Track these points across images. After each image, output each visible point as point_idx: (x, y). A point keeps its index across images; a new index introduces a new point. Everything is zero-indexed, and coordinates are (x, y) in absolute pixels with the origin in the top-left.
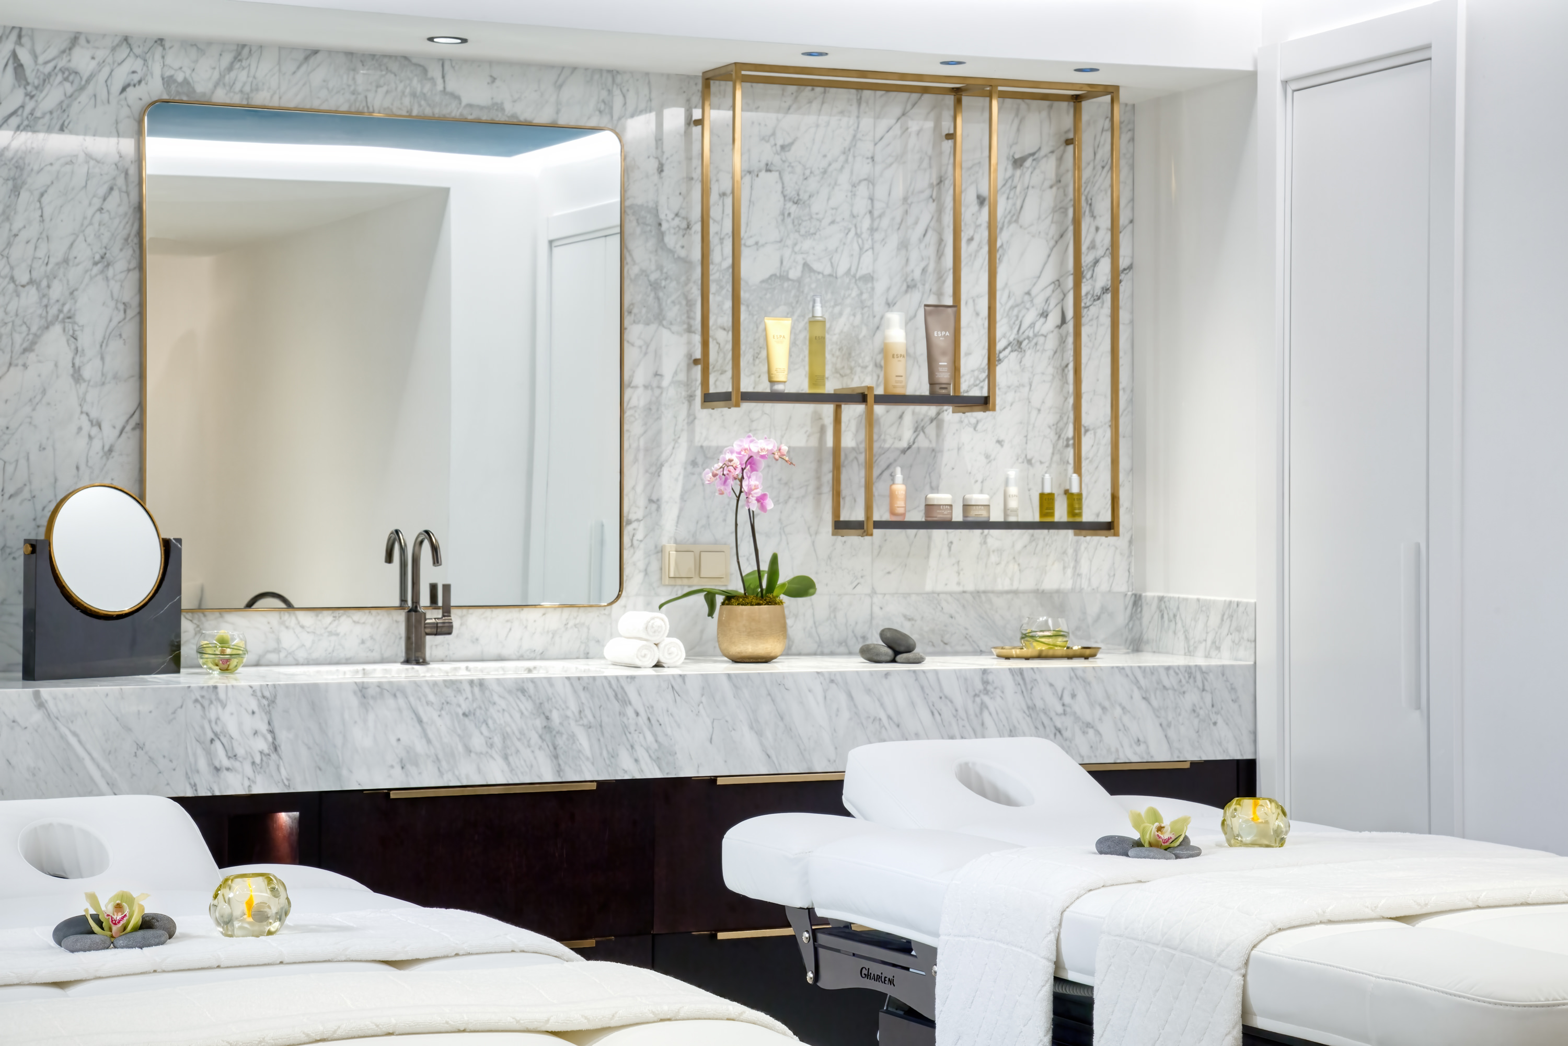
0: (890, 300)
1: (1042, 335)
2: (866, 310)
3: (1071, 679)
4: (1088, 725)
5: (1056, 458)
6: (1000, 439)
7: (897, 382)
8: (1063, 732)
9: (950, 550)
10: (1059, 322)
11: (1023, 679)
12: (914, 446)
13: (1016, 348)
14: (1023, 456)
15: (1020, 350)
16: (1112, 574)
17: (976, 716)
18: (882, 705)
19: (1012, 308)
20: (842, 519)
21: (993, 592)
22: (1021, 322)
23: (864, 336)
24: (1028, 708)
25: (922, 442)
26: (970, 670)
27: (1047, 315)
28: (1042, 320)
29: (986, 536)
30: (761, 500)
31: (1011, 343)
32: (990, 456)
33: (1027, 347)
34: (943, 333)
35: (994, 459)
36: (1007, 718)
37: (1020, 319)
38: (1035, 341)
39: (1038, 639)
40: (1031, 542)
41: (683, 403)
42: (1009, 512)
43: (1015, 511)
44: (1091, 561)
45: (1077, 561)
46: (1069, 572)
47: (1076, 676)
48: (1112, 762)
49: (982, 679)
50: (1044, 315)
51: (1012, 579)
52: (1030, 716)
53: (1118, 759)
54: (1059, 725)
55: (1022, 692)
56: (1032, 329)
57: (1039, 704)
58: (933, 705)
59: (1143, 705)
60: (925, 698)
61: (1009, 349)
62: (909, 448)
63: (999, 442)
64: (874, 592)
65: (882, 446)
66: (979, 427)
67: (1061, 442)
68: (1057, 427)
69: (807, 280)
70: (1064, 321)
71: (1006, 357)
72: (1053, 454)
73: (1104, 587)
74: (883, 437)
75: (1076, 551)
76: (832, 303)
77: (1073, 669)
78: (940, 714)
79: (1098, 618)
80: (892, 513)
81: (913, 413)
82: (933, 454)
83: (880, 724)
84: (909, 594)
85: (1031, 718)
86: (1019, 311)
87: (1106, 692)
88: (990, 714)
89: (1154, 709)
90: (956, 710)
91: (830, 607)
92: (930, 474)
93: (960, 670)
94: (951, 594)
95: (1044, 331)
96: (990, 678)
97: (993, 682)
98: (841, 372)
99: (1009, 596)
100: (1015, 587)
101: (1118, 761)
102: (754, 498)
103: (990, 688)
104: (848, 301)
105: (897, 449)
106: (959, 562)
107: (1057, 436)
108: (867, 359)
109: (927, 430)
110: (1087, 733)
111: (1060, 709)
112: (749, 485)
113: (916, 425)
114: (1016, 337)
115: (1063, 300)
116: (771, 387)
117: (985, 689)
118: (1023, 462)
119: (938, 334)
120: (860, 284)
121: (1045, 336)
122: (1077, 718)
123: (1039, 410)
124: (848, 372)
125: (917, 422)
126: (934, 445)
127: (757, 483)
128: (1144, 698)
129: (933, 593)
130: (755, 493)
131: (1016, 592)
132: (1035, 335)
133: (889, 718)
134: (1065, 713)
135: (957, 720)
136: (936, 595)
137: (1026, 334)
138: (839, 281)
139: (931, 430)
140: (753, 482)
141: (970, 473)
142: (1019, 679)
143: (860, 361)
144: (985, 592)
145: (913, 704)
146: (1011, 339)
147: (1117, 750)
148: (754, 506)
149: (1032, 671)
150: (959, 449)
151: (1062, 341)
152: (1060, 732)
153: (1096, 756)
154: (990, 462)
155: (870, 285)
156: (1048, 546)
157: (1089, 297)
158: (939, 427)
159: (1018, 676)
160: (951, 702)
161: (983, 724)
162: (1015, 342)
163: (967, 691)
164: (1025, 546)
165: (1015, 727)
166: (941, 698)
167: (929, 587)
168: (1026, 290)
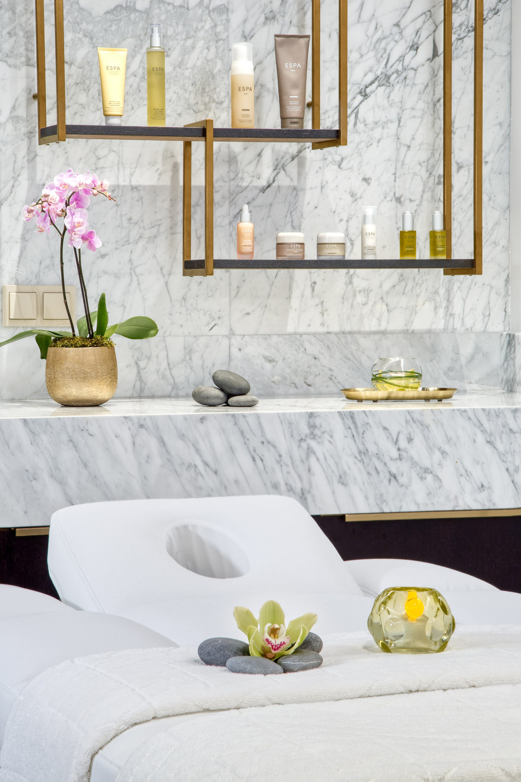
0: (247, 33)
1: (413, 69)
2: (221, 43)
3: (407, 422)
4: (427, 470)
5: (427, 195)
6: (367, 177)
7: (243, 116)
8: (399, 478)
9: (313, 290)
10: (430, 55)
11: (354, 423)
12: (273, 185)
13: (384, 82)
14: (392, 194)
15: (388, 84)
16: (487, 313)
17: (303, 462)
18: (197, 451)
19: (379, 40)
20: (193, 258)
21: (359, 333)
22: (389, 55)
23: (219, 71)
24: (360, 452)
25: (283, 180)
26: (295, 414)
27: (418, 48)
28: (412, 53)
29: (352, 276)
30: (87, 238)
31: (378, 77)
32: (356, 195)
33: (396, 81)
34: (295, 65)
35: (360, 198)
36: (336, 463)
37: (388, 52)
38: (404, 75)
39: (388, 381)
40: (400, 281)
41: (23, 140)
42: (366, 251)
43: (373, 249)
44: (464, 301)
45: (449, 301)
46: (441, 312)
47: (413, 419)
48: (451, 509)
49: (309, 423)
50: (415, 47)
51: (379, 320)
52: (362, 461)
53: (457, 506)
54: (394, 470)
55: (353, 436)
56: (401, 62)
57: (372, 449)
58: (255, 451)
59: (488, 449)
60: (245, 443)
61: (376, 83)
62: (269, 186)
63: (366, 180)
64: (232, 334)
65: (240, 184)
66: (344, 165)
67: (432, 179)
68: (428, 164)
69: (156, 11)
70: (435, 54)
71: (373, 92)
72: (423, 192)
73: (479, 327)
74: (240, 175)
75: (449, 291)
76: (184, 37)
77: (409, 412)
78: (262, 460)
79: (472, 359)
80: (240, 252)
81: (273, 150)
82: (295, 192)
83: (195, 470)
84: (269, 335)
85: (363, 463)
86: (388, 44)
87: (446, 436)
88: (318, 459)
89: (499, 453)
90: (280, 456)
91: (185, 348)
92: (291, 213)
93: (284, 414)
94: (314, 335)
95: (414, 64)
96: (318, 421)
97: (321, 426)
98: (195, 108)
99: (377, 337)
100: (383, 328)
101: (457, 509)
102: (78, 236)
103: (317, 432)
104: (201, 34)
105: (256, 187)
106: (323, 302)
107: (428, 173)
108: (223, 94)
109: (287, 168)
110: (425, 479)
111: (395, 454)
112: (72, 222)
113: (276, 163)
114: (384, 70)
115: (434, 31)
116: (106, 120)
117: (312, 433)
118: (391, 201)
119: (289, 66)
120: (214, 15)
121: (416, 70)
122: (414, 463)
123: (409, 147)
124: (202, 107)
125: (277, 160)
126: (295, 183)
127: (81, 220)
128: (488, 442)
129: (295, 333)
130: (79, 231)
131: (384, 333)
132: (405, 69)
133: (206, 464)
134: (400, 458)
135: (281, 466)
136: (298, 336)
137: (395, 67)
138: (191, 12)
139: (292, 168)
140: (77, 219)
141: (334, 212)
142: (349, 422)
143: (215, 96)
144: (350, 333)
145: (232, 449)
146: (379, 73)
147: (456, 498)
148: (79, 244)
149: (363, 414)
150: (322, 187)
151: (434, 75)
152: (395, 477)
153: (432, 504)
154: (356, 200)
155: (224, 17)
156: (418, 285)
157: (464, 28)
158: (301, 165)
159: (348, 419)
160: (275, 447)
161: (309, 470)
162: (383, 77)
163: (292, 436)
164: (394, 286)
165: (345, 473)
166: (263, 443)
167: (290, 329)
168: (395, 23)
